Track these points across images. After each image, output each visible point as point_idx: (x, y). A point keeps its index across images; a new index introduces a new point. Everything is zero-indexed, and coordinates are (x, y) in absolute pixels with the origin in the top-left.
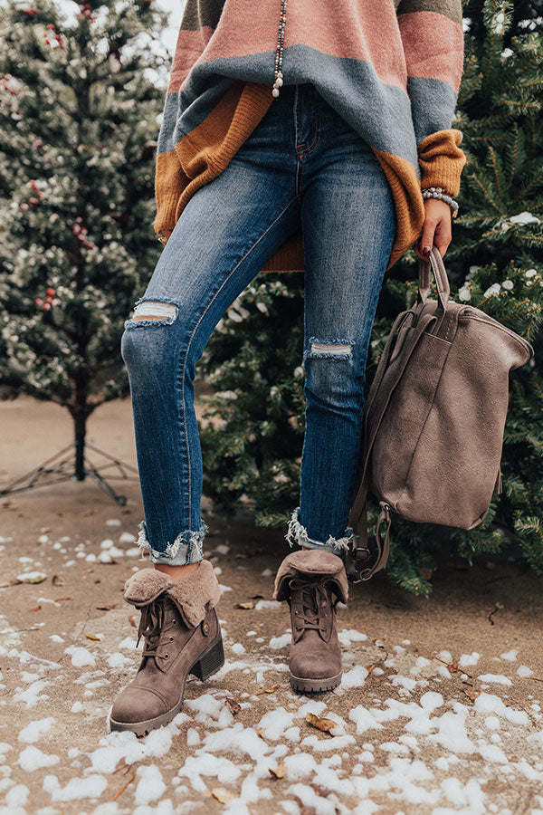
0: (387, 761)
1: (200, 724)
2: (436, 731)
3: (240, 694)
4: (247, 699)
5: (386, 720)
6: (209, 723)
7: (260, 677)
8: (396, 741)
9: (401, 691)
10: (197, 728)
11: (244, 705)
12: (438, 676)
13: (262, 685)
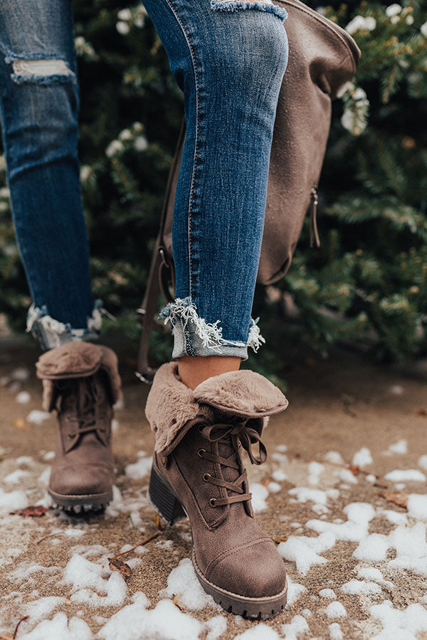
0: (363, 609)
1: (82, 606)
2: (392, 554)
3: (119, 548)
4: (131, 553)
5: (324, 549)
6: (96, 601)
7: (136, 518)
8: (354, 576)
9: (315, 508)
10: (80, 613)
11: (132, 563)
12: (342, 482)
13: (142, 530)
